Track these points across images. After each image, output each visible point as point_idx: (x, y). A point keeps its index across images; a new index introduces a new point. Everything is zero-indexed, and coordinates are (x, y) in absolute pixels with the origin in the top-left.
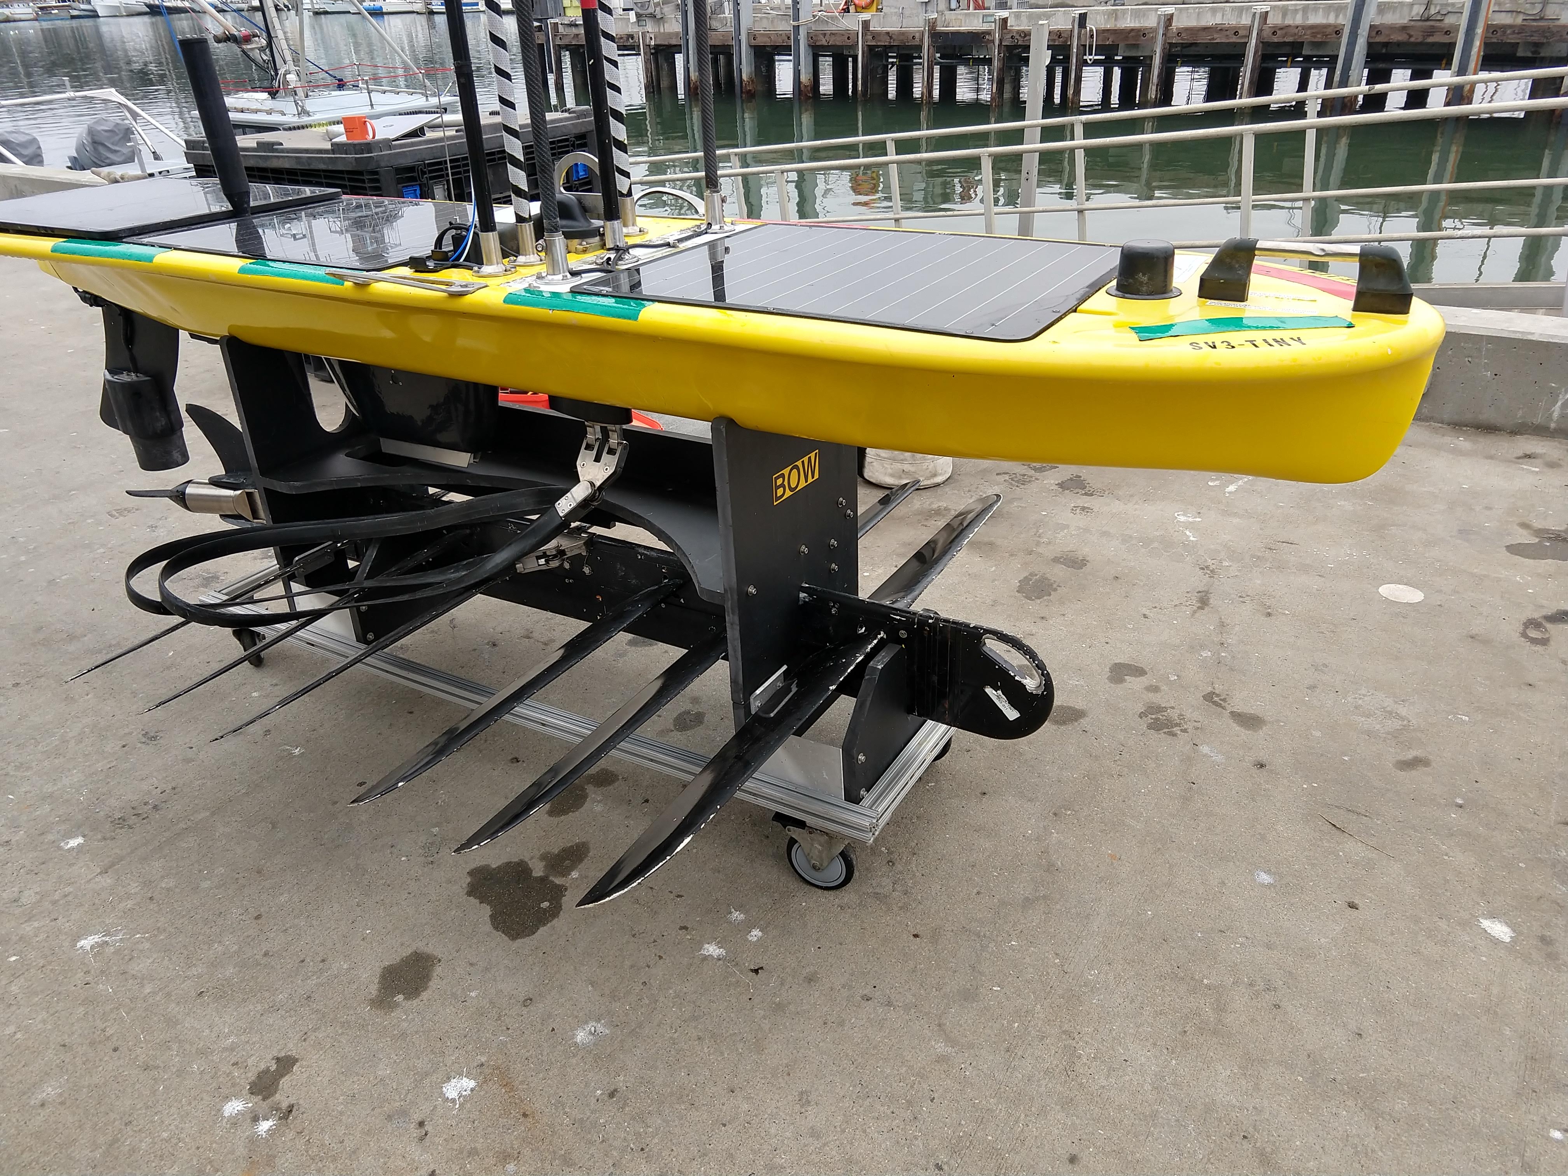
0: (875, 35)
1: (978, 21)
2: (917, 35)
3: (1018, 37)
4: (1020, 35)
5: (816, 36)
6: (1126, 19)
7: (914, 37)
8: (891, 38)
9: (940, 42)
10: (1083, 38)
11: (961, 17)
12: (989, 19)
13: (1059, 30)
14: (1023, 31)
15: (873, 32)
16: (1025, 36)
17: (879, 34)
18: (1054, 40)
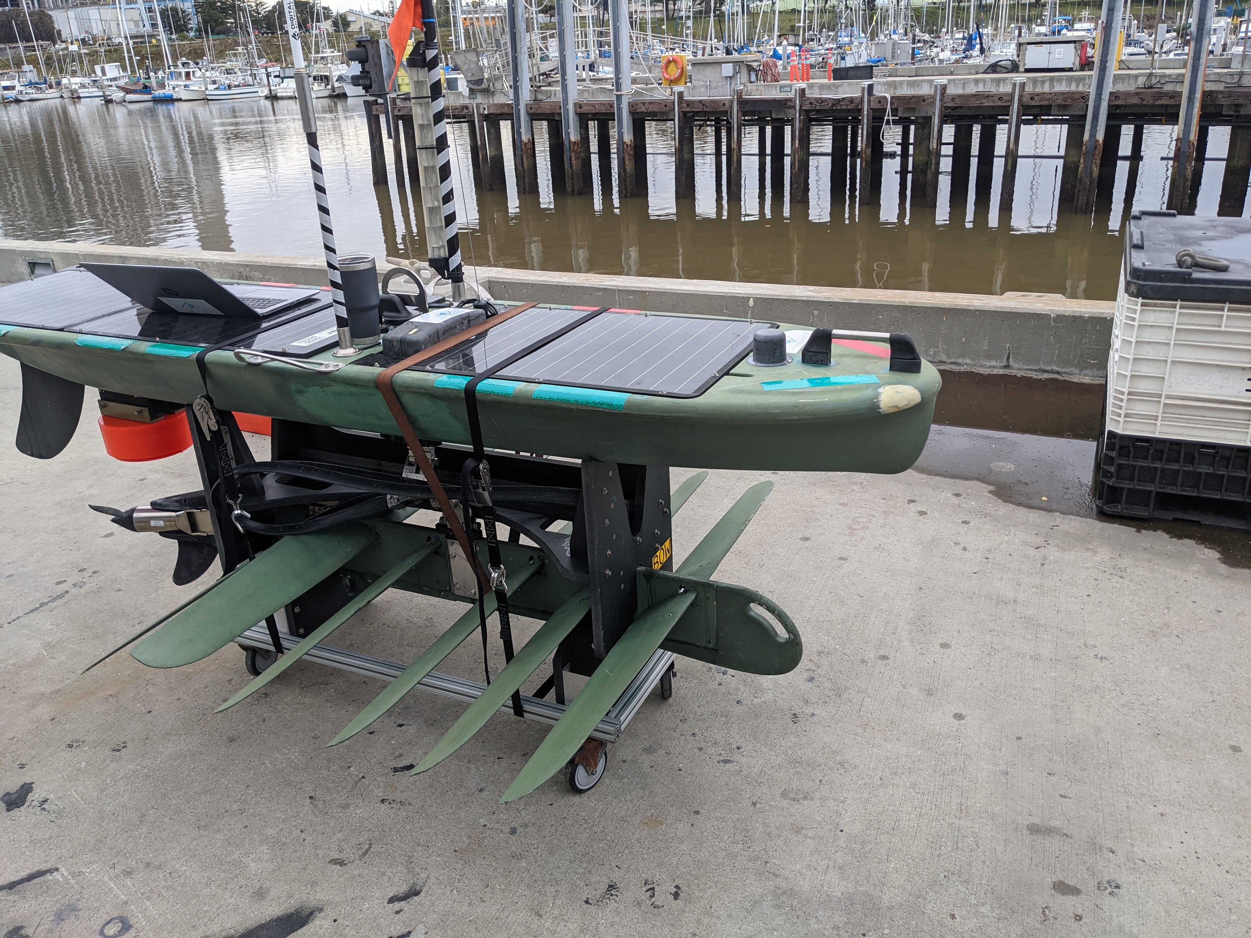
0: (689, 103)
1: (776, 91)
2: (727, 103)
3: (816, 103)
5: (636, 104)
7: (724, 105)
8: (704, 105)
9: (747, 108)
10: (872, 104)
11: (761, 88)
12: (786, 89)
13: (851, 97)
14: (820, 99)
15: (687, 101)
16: (822, 102)
17: (693, 102)
18: (847, 105)
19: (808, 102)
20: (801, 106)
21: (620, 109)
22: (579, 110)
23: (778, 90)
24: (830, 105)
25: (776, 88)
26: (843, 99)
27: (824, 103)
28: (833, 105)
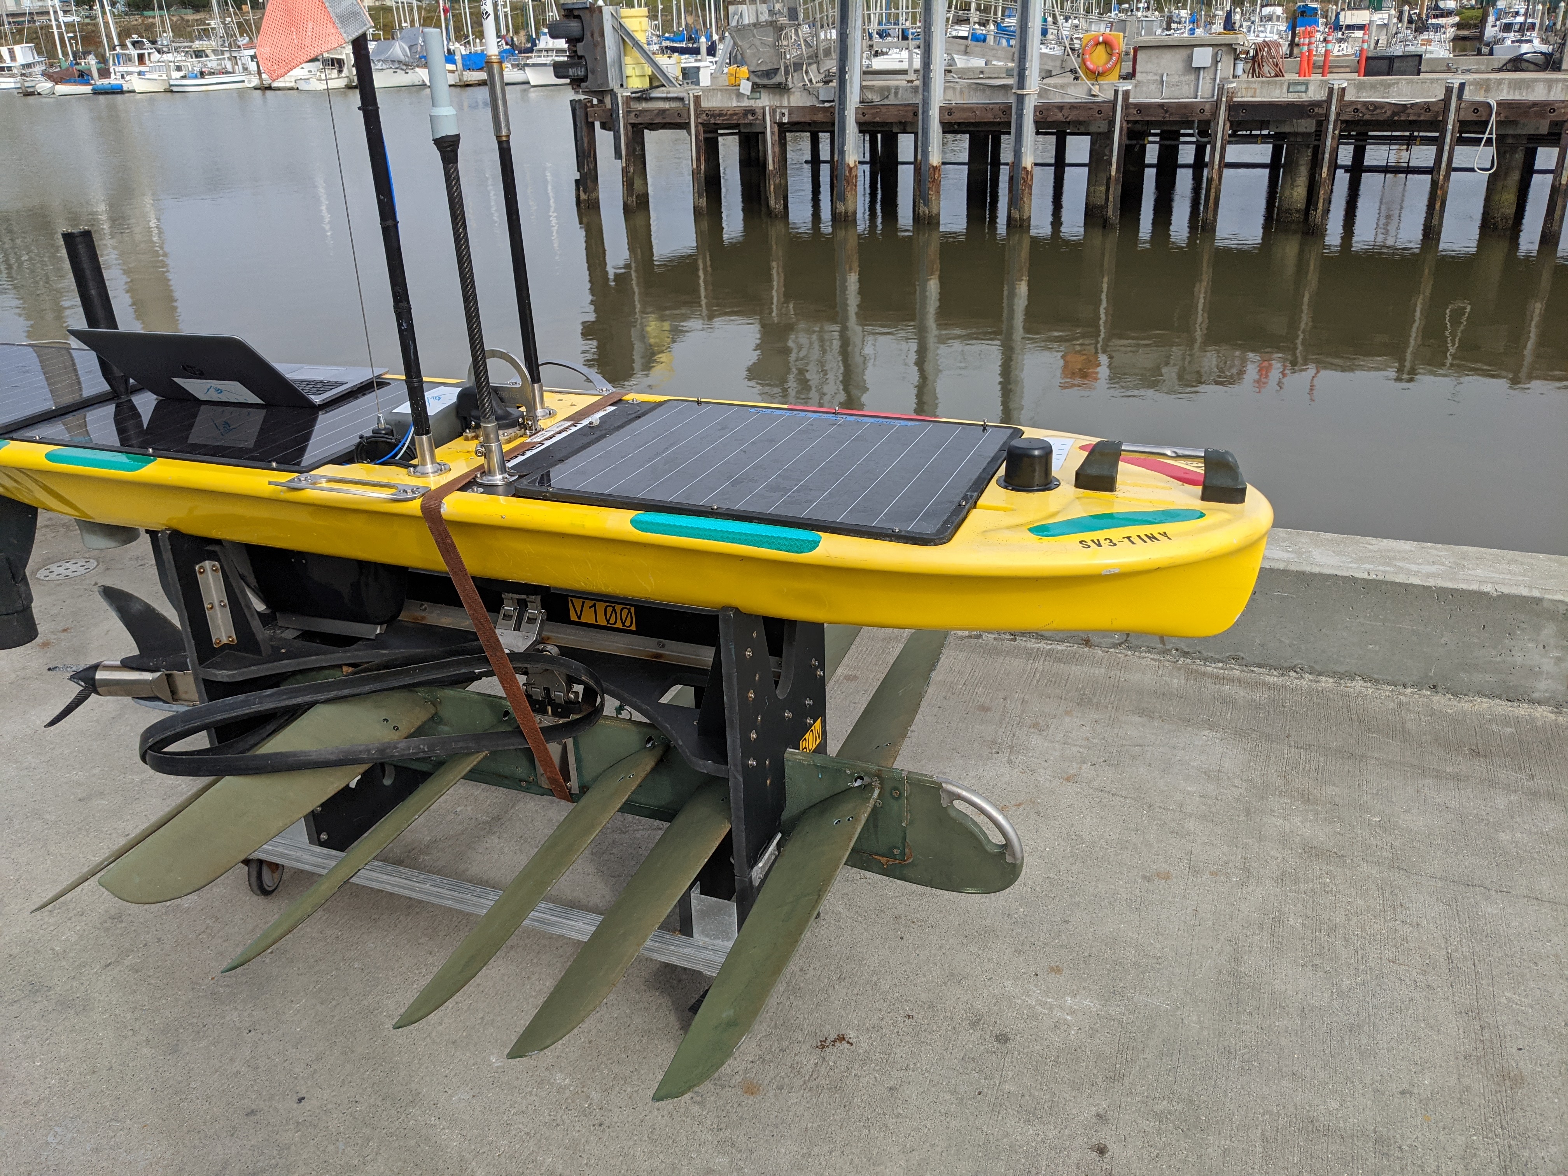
0: (1141, 108)
1: (1281, 91)
2: (1207, 107)
3: (1363, 110)
4: (1367, 108)
5: (1048, 110)
6: (1502, 90)
7: (1202, 111)
8: (1166, 111)
9: (1242, 116)
10: (1462, 113)
11: (1255, 86)
12: (1299, 88)
13: (1425, 103)
14: (1372, 103)
15: (1136, 105)
16: (1376, 108)
17: (1148, 106)
18: (1419, 115)
19: (1351, 109)
20: (1338, 115)
21: (1020, 116)
22: (947, 118)
23: (1285, 90)
24: (1389, 113)
25: (1281, 86)
26: (1412, 105)
27: (1378, 111)
28: (1394, 114)
